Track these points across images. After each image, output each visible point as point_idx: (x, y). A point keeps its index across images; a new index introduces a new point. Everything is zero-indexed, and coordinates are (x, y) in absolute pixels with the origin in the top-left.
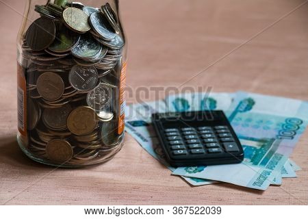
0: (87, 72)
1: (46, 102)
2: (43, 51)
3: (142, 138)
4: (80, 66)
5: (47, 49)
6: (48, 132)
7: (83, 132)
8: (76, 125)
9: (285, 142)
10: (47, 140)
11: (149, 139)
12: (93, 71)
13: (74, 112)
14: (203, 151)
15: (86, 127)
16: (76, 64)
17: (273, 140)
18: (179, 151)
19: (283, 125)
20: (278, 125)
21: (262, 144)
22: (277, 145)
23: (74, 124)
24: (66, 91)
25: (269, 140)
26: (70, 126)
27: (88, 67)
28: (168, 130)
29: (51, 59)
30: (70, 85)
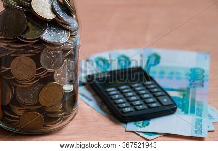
0: (54, 54)
1: (19, 82)
2: (17, 39)
3: (87, 98)
4: (48, 49)
5: (20, 37)
6: (21, 107)
7: (52, 104)
8: (46, 99)
9: (199, 90)
10: (20, 113)
11: (92, 98)
12: (59, 52)
13: (45, 89)
14: (145, 107)
15: (54, 99)
16: (45, 47)
17: (188, 89)
18: (126, 109)
19: (190, 75)
20: (186, 74)
21: (182, 93)
22: (194, 93)
23: (44, 99)
24: (38, 71)
25: (186, 89)
26: (41, 101)
27: (55, 50)
28: (108, 90)
29: (24, 45)
30: (41, 66)
